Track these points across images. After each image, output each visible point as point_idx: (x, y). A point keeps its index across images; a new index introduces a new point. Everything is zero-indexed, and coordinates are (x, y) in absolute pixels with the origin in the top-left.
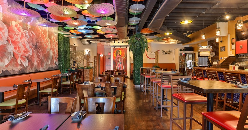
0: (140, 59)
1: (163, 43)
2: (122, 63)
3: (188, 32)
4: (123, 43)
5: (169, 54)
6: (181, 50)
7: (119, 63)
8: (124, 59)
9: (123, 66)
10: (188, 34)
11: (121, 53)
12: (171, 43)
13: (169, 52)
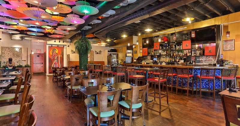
0: (86, 57)
1: (97, 45)
2: (58, 61)
3: (115, 38)
4: (63, 42)
5: (100, 54)
6: (109, 51)
7: (56, 61)
8: (61, 57)
9: (60, 64)
10: (114, 40)
11: (57, 52)
12: (102, 45)
13: (100, 52)
